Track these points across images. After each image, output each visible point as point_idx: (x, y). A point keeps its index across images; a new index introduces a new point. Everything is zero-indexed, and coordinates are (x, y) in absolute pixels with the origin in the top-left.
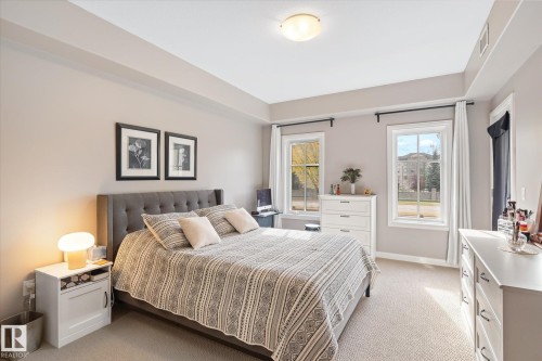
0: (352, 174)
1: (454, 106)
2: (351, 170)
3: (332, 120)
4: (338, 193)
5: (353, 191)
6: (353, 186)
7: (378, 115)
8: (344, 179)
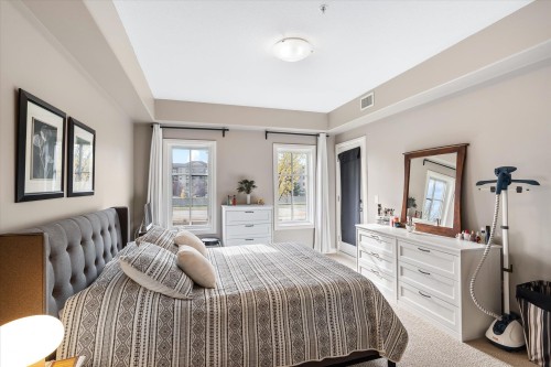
0: (247, 185)
1: (318, 135)
2: (246, 181)
3: (224, 130)
4: (234, 204)
5: (249, 202)
6: (249, 196)
7: (267, 132)
8: (241, 189)
